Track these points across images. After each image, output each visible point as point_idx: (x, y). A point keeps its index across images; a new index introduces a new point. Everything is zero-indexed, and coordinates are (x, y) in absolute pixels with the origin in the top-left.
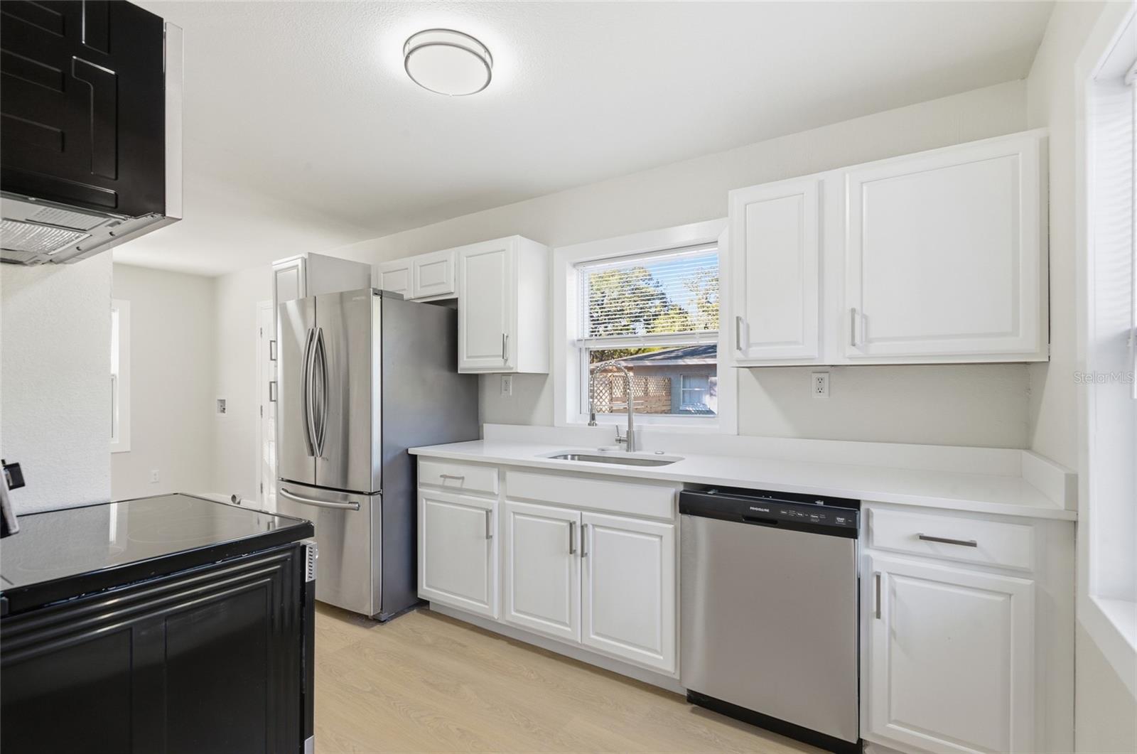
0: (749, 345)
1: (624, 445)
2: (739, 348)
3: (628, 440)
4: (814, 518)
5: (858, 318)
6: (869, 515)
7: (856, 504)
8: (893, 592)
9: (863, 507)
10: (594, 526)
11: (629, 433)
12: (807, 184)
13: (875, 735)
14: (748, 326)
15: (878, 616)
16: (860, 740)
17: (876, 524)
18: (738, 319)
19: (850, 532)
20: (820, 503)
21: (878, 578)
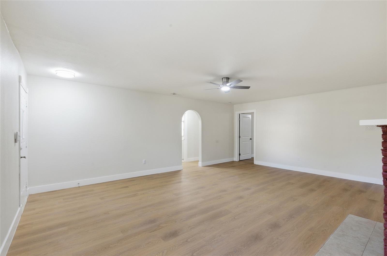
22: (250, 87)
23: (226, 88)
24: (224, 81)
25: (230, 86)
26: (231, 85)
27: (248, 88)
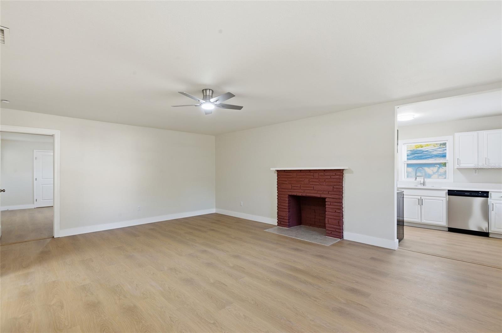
0: (460, 164)
1: (423, 185)
2: (458, 164)
3: (424, 184)
4: (479, 195)
5: (487, 159)
6: (491, 194)
7: (488, 192)
8: (496, 206)
9: (489, 193)
10: (424, 199)
11: (424, 182)
12: (475, 133)
13: (492, 231)
14: (460, 160)
15: (493, 210)
16: (489, 233)
17: (492, 195)
18: (458, 159)
19: (487, 197)
20: (480, 192)
21: (493, 204)
22: (243, 107)
23: (209, 106)
24: (205, 95)
25: (216, 103)
26: (216, 101)
27: (240, 108)
